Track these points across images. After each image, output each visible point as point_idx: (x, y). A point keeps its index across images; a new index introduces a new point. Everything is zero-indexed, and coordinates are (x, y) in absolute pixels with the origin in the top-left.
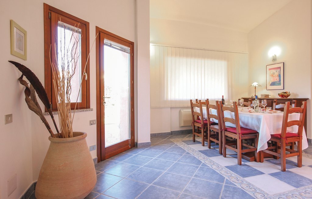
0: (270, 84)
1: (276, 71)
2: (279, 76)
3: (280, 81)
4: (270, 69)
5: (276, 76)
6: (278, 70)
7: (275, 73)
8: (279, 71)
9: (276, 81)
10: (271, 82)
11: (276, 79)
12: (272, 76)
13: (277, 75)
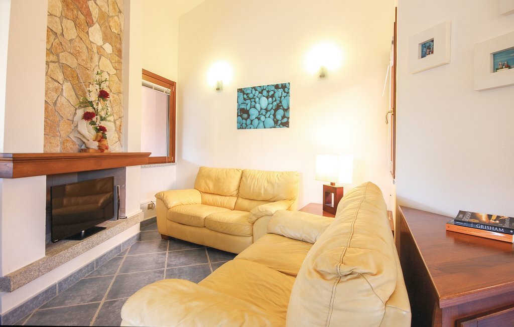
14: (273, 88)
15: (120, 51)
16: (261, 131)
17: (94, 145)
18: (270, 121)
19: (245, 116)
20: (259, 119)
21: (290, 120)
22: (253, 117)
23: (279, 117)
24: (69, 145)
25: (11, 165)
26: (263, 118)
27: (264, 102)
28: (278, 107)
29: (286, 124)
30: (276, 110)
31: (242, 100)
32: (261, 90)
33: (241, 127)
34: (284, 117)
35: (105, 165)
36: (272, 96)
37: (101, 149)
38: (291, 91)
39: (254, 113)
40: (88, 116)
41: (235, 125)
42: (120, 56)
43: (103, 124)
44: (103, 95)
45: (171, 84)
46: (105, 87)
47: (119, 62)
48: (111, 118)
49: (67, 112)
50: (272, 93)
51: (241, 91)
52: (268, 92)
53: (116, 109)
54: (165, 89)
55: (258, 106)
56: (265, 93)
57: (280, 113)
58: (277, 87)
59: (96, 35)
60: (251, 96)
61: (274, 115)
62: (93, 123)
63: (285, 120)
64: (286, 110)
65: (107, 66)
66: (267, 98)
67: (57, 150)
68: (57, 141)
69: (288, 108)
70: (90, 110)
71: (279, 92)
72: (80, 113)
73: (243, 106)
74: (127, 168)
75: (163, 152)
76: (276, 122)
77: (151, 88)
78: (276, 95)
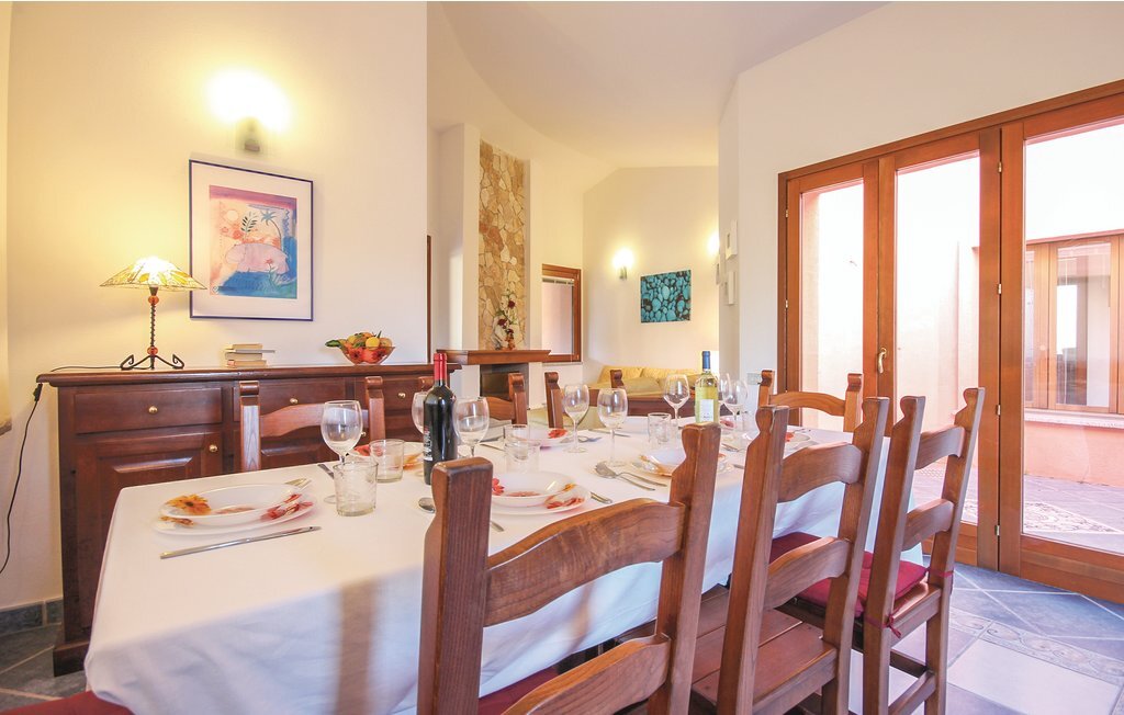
0: (219, 282)
1: (267, 217)
2: (289, 246)
3: (291, 272)
4: (217, 192)
5: (268, 240)
6: (281, 214)
7: (260, 223)
8: (285, 221)
9: (266, 268)
10: (226, 273)
11: (270, 262)
12: (237, 235)
13: (276, 242)
14: (675, 276)
15: (523, 259)
16: (663, 325)
17: (505, 344)
18: (672, 314)
19: (648, 307)
20: (662, 311)
21: (692, 312)
22: (656, 309)
23: (680, 309)
24: (490, 344)
25: (466, 357)
26: (665, 310)
27: (666, 292)
28: (680, 297)
29: (687, 317)
30: (677, 301)
31: (645, 290)
32: (663, 278)
33: (645, 320)
34: (684, 309)
35: (513, 360)
36: (674, 286)
37: (510, 347)
38: (692, 279)
39: (657, 304)
40: (501, 323)
41: (639, 318)
42: (523, 264)
43: (511, 327)
44: (511, 304)
45: (575, 273)
46: (513, 298)
47: (523, 269)
48: (517, 322)
49: (488, 320)
50: (673, 282)
51: (644, 279)
52: (670, 280)
53: (520, 312)
54: (568, 280)
55: (660, 296)
56: (667, 281)
57: (681, 304)
58: (678, 274)
59: (505, 255)
60: (653, 285)
61: (676, 307)
62: (505, 327)
63: (686, 312)
64: (687, 301)
65: (513, 276)
66: (669, 287)
67: (484, 348)
68: (484, 342)
69: (689, 299)
70: (502, 317)
71: (680, 281)
72: (496, 320)
73: (646, 297)
74: (530, 364)
75: (568, 351)
76: (677, 315)
77: (552, 281)
78: (677, 284)
